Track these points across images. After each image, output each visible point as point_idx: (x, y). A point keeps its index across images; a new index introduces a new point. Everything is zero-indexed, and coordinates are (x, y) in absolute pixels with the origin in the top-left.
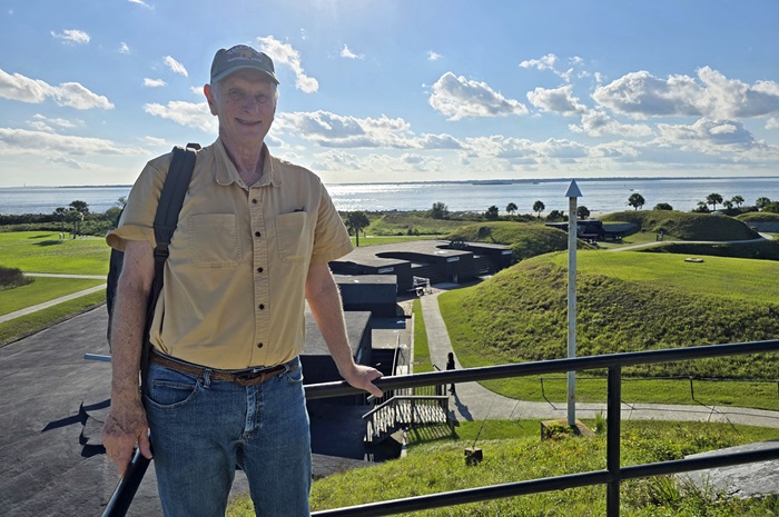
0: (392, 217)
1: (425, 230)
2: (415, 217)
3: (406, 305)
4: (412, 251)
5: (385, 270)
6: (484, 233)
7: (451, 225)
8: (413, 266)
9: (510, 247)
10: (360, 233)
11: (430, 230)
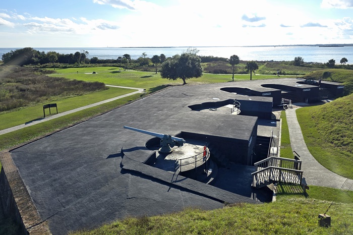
0: (271, 64)
1: (289, 72)
2: (283, 65)
3: (277, 113)
4: (282, 84)
5: (266, 94)
6: (326, 75)
7: (305, 70)
8: (282, 92)
9: (343, 84)
10: (253, 73)
11: (292, 72)
